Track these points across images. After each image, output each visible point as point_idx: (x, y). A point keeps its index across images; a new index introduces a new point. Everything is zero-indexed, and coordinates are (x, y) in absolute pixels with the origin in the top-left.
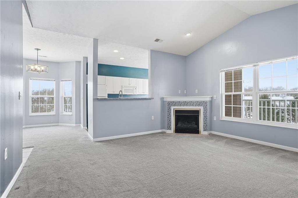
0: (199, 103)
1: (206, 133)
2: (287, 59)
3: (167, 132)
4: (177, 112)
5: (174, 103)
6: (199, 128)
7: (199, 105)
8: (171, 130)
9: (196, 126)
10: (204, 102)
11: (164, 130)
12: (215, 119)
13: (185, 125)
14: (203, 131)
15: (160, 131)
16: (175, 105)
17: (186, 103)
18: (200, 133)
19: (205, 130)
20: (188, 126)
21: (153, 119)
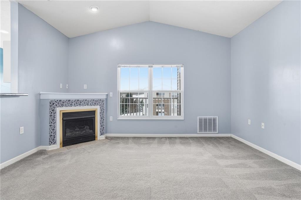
0: (95, 102)
1: (103, 137)
2: (171, 66)
3: (50, 149)
4: (65, 115)
5: (61, 103)
6: (95, 134)
7: (95, 104)
8: (56, 144)
9: (91, 131)
10: (100, 100)
11: (41, 148)
12: (111, 119)
13: (77, 132)
14: (100, 135)
15: (34, 151)
16: (62, 105)
17: (78, 102)
18: (96, 138)
19: (102, 134)
20: (81, 133)
21: (22, 132)
